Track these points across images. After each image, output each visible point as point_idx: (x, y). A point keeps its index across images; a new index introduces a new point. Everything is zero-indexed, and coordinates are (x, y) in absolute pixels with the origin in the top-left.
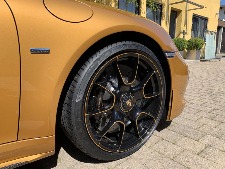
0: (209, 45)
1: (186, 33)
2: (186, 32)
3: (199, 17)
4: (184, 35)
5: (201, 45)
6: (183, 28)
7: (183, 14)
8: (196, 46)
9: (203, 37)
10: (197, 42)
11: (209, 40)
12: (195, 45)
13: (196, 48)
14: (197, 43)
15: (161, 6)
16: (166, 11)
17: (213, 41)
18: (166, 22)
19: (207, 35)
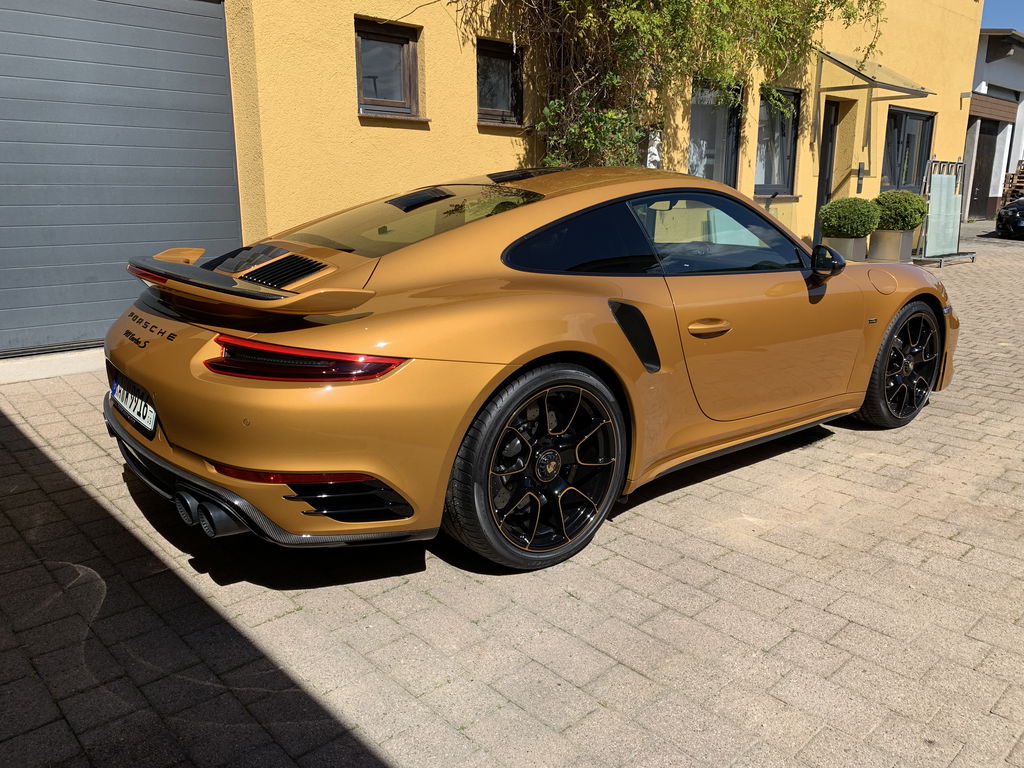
0: (940, 209)
1: (868, 173)
2: (866, 168)
3: (907, 114)
4: (860, 179)
5: (918, 216)
6: (859, 156)
7: (860, 110)
8: (904, 220)
9: (920, 184)
10: (907, 205)
11: (941, 191)
12: (901, 216)
13: (901, 224)
14: (906, 210)
15: (798, 96)
16: (812, 108)
17: (953, 197)
18: (811, 144)
19: (936, 176)
